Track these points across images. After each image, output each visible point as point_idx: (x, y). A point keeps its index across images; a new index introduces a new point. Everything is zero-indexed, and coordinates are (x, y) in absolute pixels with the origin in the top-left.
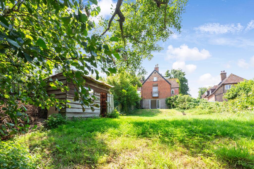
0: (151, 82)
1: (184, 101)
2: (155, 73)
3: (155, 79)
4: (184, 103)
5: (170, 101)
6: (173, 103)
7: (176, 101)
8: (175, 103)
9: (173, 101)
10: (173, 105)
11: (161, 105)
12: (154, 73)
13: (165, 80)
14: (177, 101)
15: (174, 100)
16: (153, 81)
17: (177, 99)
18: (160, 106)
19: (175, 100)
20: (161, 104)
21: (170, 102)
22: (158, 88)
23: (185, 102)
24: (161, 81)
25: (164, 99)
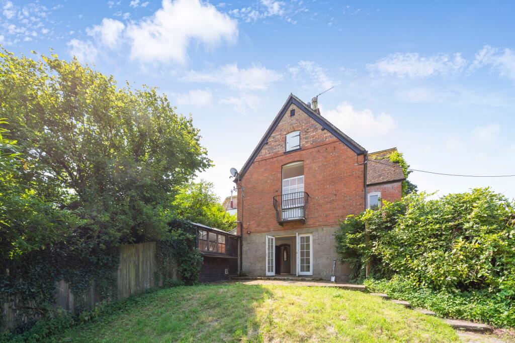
0: (277, 156)
1: (459, 229)
2: (293, 113)
3: (293, 141)
4: (461, 241)
5: (359, 235)
6: (377, 247)
7: (391, 233)
8: (389, 244)
9: (373, 238)
10: (376, 260)
11: (315, 258)
12: (288, 113)
13: (335, 138)
14: (399, 232)
15: (382, 230)
16: (282, 151)
17: (403, 221)
18: (313, 265)
19: (390, 228)
20: (314, 255)
21: (354, 241)
22: (306, 179)
23: (467, 238)
24: (319, 146)
25: (329, 229)
